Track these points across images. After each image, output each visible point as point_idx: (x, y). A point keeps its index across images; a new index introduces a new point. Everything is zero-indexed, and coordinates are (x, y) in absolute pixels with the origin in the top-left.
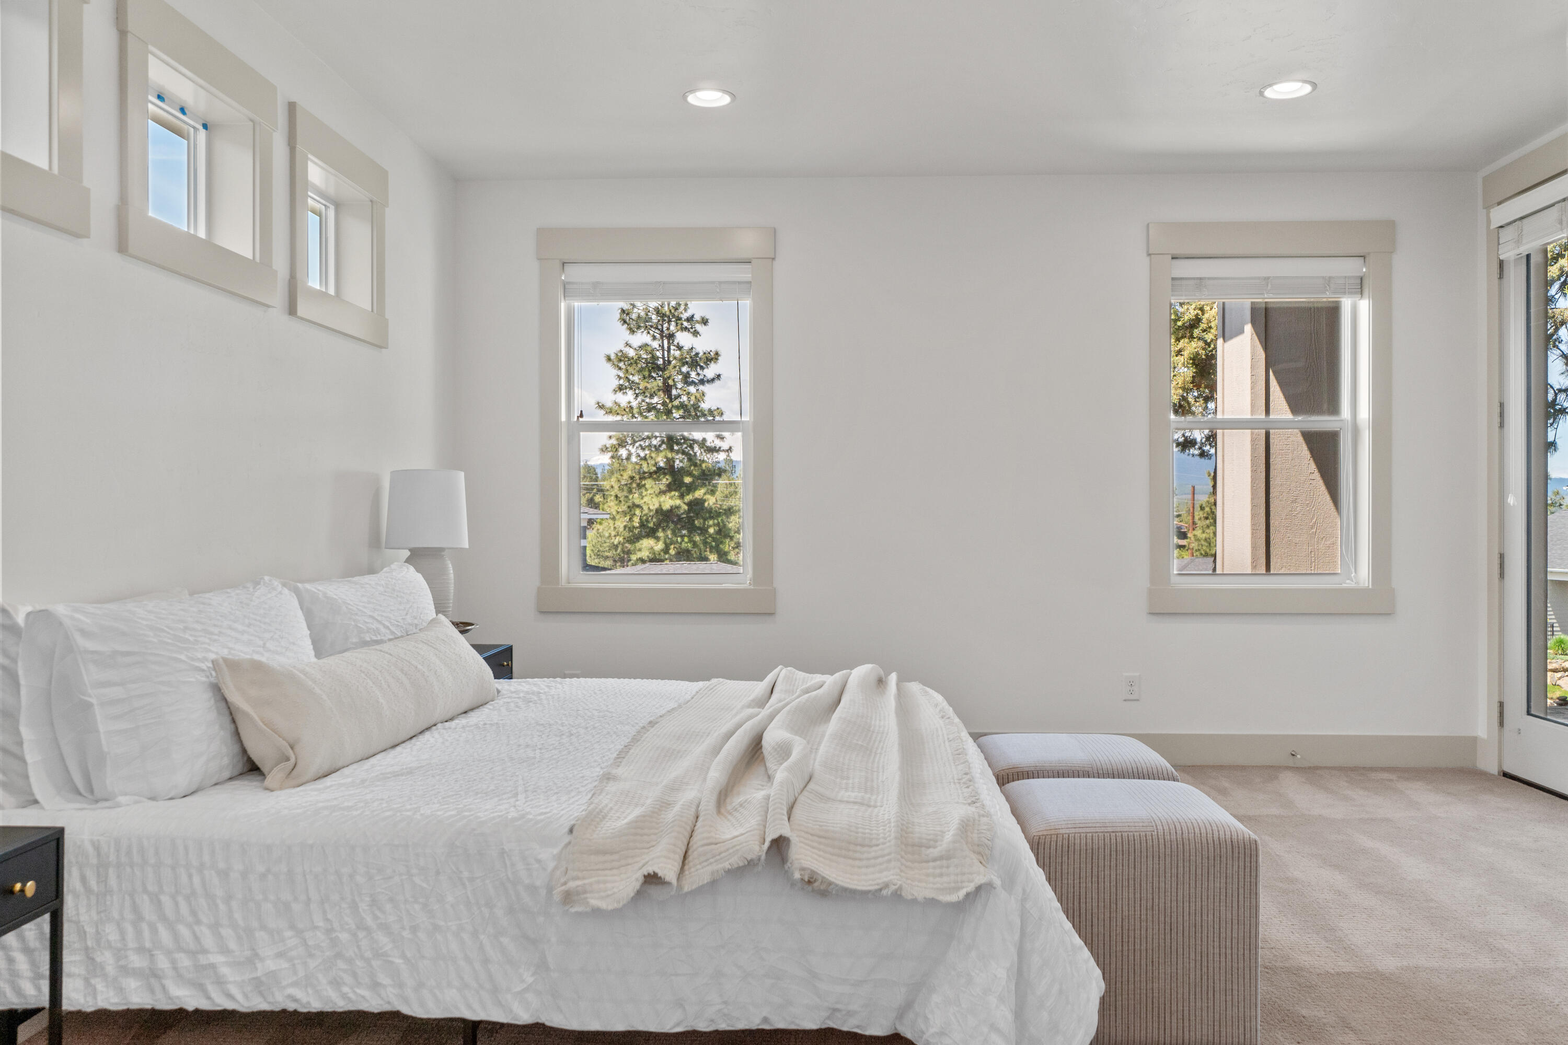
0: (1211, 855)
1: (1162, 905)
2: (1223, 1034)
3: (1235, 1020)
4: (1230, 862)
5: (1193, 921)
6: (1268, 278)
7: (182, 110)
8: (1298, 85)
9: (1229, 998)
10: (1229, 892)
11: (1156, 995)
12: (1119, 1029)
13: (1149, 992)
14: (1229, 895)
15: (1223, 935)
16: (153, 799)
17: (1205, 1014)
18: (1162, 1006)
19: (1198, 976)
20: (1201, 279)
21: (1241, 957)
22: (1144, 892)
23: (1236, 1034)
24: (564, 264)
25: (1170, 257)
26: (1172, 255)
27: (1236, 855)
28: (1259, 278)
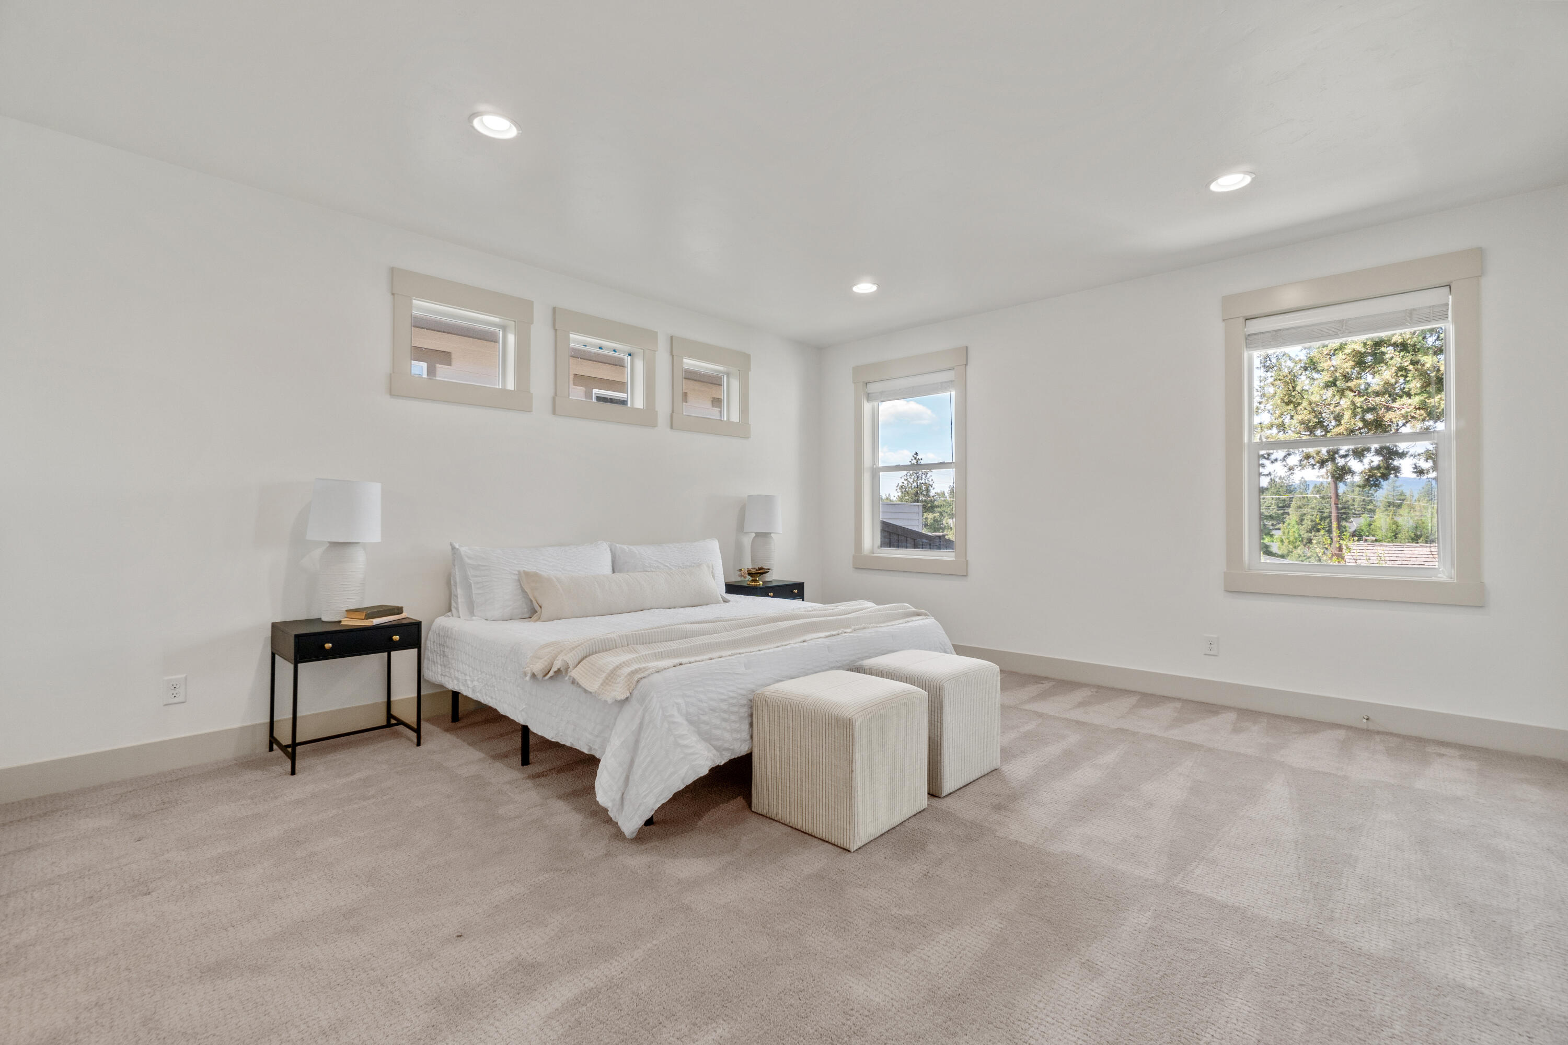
0: (827, 722)
1: (804, 746)
2: (833, 835)
3: (839, 828)
4: (836, 729)
5: (818, 761)
6: (1343, 321)
7: (615, 351)
8: (1241, 176)
9: (836, 813)
10: (836, 747)
11: (801, 799)
12: (785, 813)
13: (799, 796)
14: (836, 749)
15: (833, 773)
16: (487, 620)
17: (824, 818)
18: (804, 807)
19: (821, 795)
20: (1276, 331)
21: (841, 790)
22: (796, 736)
23: (839, 837)
24: (866, 384)
25: (1242, 320)
26: (1244, 317)
27: (839, 725)
28: (1334, 322)
